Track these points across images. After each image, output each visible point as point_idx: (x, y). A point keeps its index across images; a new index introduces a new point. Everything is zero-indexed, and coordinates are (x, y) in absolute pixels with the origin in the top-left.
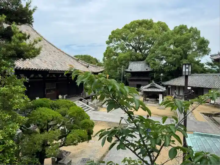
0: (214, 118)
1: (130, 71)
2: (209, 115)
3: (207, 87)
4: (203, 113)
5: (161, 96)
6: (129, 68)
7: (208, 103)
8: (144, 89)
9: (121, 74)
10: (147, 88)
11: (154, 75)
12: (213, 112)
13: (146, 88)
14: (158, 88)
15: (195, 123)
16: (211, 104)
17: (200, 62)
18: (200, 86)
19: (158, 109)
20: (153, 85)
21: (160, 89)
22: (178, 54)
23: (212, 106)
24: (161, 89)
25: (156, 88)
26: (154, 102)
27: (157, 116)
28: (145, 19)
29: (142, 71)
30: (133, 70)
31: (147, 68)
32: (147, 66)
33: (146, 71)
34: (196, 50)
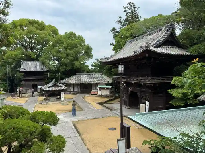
0: (104, 105)
1: (24, 70)
2: (100, 104)
3: (96, 83)
4: (97, 103)
5: (62, 94)
6: (22, 67)
7: (96, 95)
8: (46, 88)
9: (6, 74)
10: (50, 87)
11: (48, 74)
12: (103, 101)
13: (48, 87)
14: (60, 87)
15: (97, 111)
16: (98, 95)
17: (86, 64)
18: (91, 83)
19: (62, 105)
20: (55, 84)
21: (61, 87)
22: (71, 57)
23: (99, 97)
24: (63, 87)
25: (58, 86)
26: (55, 100)
27: (66, 112)
28: (36, 20)
29: (38, 70)
30: (28, 70)
31: (43, 68)
32: (43, 65)
33: (42, 70)
34: (84, 54)
